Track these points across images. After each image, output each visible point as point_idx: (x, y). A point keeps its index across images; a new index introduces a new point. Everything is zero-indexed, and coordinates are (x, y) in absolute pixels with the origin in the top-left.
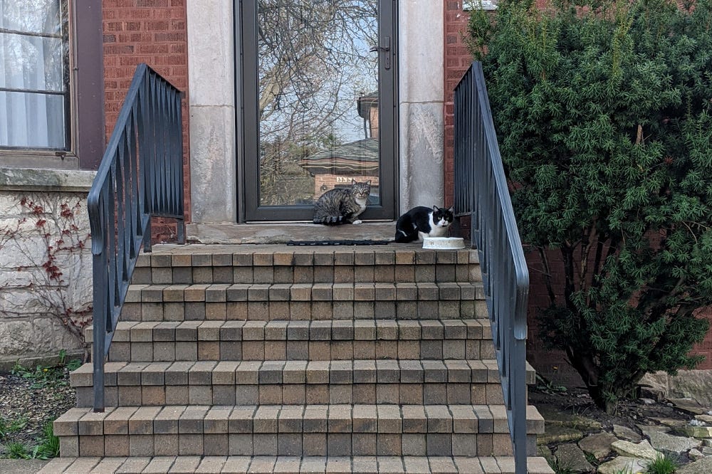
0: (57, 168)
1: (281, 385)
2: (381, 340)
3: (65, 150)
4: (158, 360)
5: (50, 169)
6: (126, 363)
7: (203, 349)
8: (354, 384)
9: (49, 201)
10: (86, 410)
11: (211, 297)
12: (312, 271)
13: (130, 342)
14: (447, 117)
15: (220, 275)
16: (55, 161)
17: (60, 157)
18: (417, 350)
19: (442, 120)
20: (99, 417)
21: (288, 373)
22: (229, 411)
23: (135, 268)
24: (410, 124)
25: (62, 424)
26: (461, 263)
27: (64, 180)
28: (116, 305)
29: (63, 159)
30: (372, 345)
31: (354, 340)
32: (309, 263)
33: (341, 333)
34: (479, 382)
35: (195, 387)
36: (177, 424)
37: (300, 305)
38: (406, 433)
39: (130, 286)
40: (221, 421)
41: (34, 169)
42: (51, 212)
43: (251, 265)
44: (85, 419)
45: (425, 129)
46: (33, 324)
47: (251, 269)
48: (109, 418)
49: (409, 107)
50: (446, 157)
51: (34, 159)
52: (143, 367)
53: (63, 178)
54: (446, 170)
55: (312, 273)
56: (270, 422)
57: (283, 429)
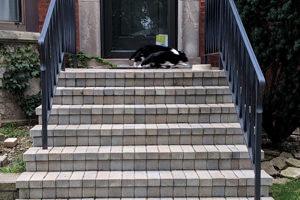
0: (15, 30)
1: (135, 136)
2: (181, 114)
3: (19, 22)
4: (72, 124)
5: (12, 31)
6: (56, 125)
7: (94, 118)
8: (169, 135)
9: (12, 47)
10: (39, 148)
11: (96, 93)
12: (143, 81)
13: (58, 115)
14: (201, 8)
15: (99, 82)
16: (14, 27)
17: (17, 25)
18: (198, 119)
19: (199, 10)
20: (46, 152)
21: (137, 130)
22: (110, 149)
23: (59, 79)
24: (184, 12)
25: (28, 155)
26: (215, 77)
27: (19, 37)
28: (51, 97)
29: (18, 26)
30: (176, 116)
31: (167, 114)
32: (143, 77)
33: (161, 111)
34: (230, 134)
35: (92, 137)
36: (85, 155)
37: (140, 97)
38: (197, 159)
39: (57, 87)
40: (107, 153)
41: (4, 31)
42: (13, 52)
43: (114, 78)
44: (38, 153)
45: (191, 14)
46: (6, 106)
47: (114, 79)
48: (51, 152)
49: (183, 3)
50: (200, 27)
51: (5, 26)
52: (66, 127)
53: (18, 35)
54: (200, 33)
55: (144, 82)
56: (130, 154)
57: (137, 157)
